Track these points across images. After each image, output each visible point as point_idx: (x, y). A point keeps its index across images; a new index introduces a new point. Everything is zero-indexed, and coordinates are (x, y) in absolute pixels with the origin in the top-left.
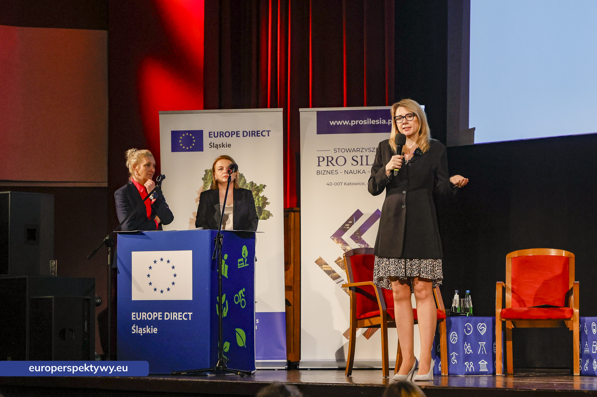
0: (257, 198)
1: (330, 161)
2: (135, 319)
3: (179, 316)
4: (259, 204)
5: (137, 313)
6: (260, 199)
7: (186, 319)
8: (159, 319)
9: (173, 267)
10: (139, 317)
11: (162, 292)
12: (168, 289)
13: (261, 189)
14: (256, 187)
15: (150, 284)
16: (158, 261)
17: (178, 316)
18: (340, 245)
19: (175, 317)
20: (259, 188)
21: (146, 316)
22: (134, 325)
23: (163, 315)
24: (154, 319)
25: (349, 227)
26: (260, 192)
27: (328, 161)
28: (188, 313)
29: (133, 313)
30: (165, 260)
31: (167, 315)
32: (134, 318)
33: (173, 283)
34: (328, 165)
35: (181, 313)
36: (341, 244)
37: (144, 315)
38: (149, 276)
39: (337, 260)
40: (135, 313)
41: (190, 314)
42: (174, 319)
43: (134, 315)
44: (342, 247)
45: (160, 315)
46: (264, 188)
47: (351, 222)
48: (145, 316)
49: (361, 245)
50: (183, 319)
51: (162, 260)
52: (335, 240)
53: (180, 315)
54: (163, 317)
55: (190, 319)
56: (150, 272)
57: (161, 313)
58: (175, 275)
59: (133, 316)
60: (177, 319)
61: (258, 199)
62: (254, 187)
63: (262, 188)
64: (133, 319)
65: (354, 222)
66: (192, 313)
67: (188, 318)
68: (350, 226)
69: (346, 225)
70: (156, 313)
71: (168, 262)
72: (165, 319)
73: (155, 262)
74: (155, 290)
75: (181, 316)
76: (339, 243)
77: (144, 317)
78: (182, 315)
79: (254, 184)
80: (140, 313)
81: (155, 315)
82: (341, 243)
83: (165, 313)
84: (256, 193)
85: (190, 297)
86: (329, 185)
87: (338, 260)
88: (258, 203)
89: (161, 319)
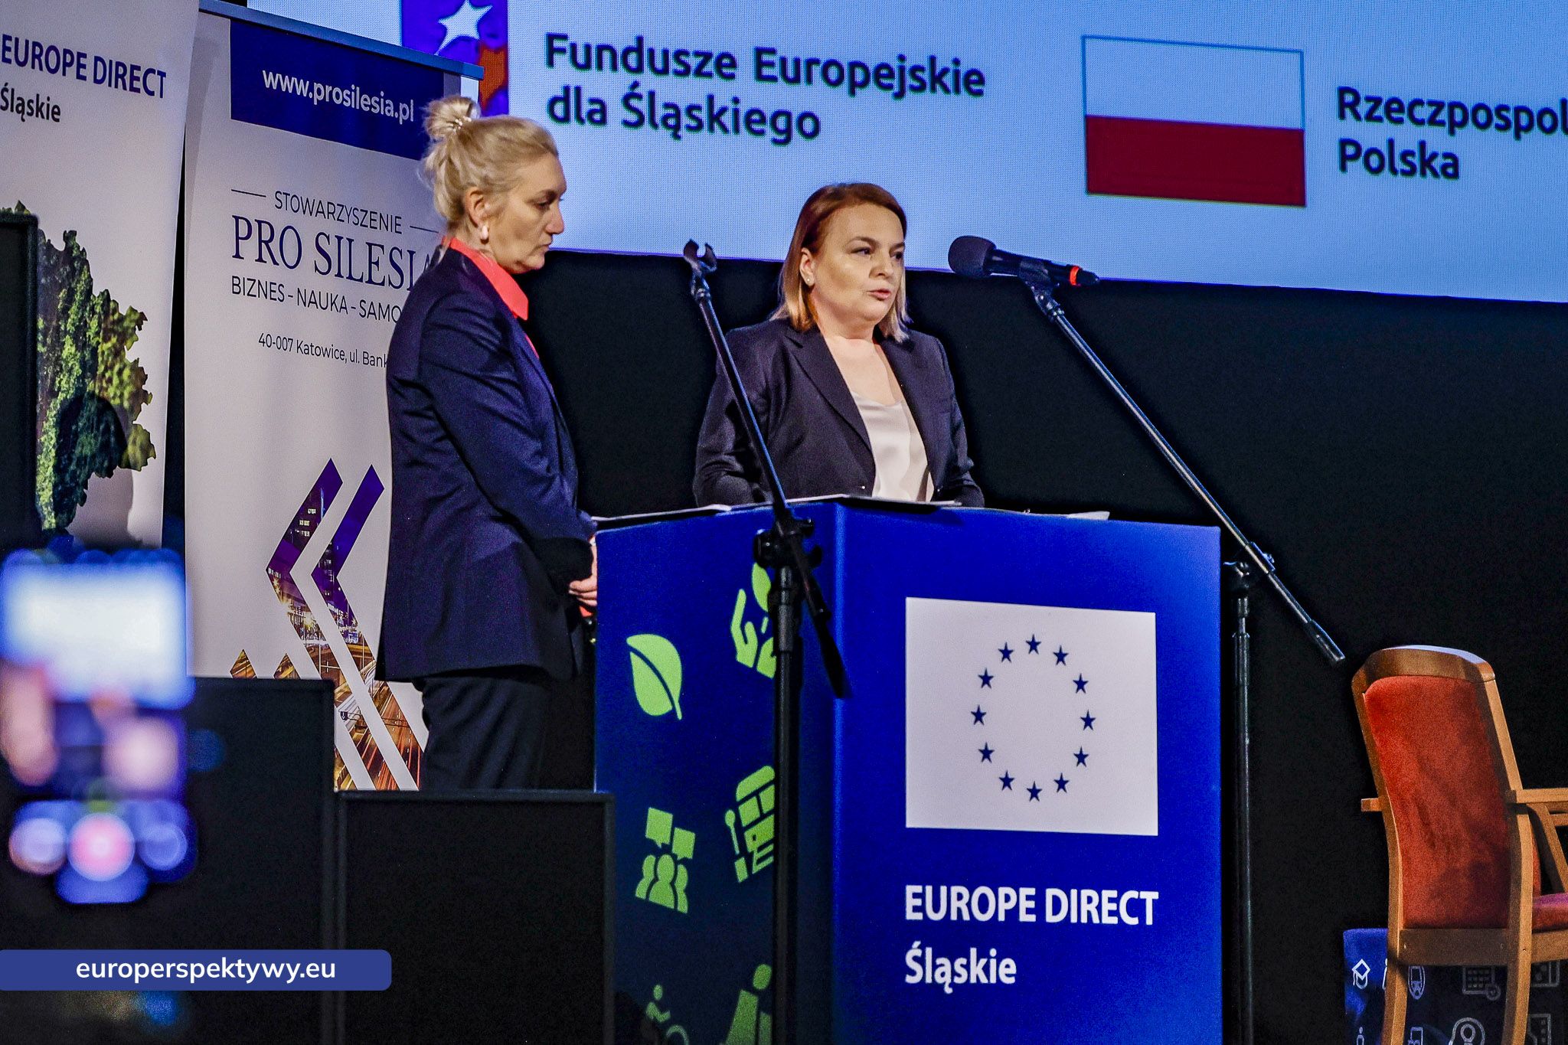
0: (117, 368)
1: (266, 243)
2: (919, 916)
3: (1107, 907)
4: (121, 396)
5: (929, 889)
6: (126, 373)
7: (1134, 921)
8: (1024, 917)
9: (1081, 684)
10: (936, 909)
11: (1034, 792)
12: (1061, 784)
13: (130, 331)
14: (116, 316)
15: (986, 753)
16: (1020, 649)
17: (1099, 908)
18: (286, 605)
19: (1089, 913)
20: (126, 324)
21: (969, 905)
22: (917, 944)
23: (1039, 898)
24: (1002, 917)
25: (307, 534)
26: (129, 343)
27: (260, 241)
28: (1144, 895)
29: (910, 889)
30: (1047, 650)
31: (1056, 901)
32: (916, 909)
33: (1081, 758)
34: (260, 260)
35: (1114, 894)
36: (290, 600)
37: (960, 897)
38: (979, 716)
39: (280, 670)
40: (918, 889)
41: (1150, 897)
42: (1084, 920)
43: (915, 896)
44: (291, 614)
45: (1029, 898)
46: (140, 329)
47: (313, 511)
48: (962, 904)
49: (337, 611)
50: (1120, 919)
51: (1033, 645)
52: (276, 582)
53: (1111, 900)
54: (1039, 911)
55: (1149, 921)
56: (984, 698)
57: (1032, 891)
58: (1088, 721)
59: (911, 902)
60: (1096, 920)
61: (120, 373)
62: (111, 318)
63: (133, 325)
64: (911, 915)
65: (322, 514)
66: (1155, 895)
67: (1142, 918)
68: (312, 529)
69: (301, 523)
70: (1011, 891)
71: (1061, 657)
72: (1050, 918)
73: (1006, 653)
74: (1007, 781)
75: (1113, 906)
76: (285, 598)
77: (959, 910)
78: (1116, 900)
79: (112, 305)
80: (943, 889)
81: (1007, 898)
82: (289, 596)
83: (1050, 893)
84: (114, 346)
85: (1145, 823)
86: (264, 342)
87: (282, 671)
88: (118, 393)
89: (1032, 918)
